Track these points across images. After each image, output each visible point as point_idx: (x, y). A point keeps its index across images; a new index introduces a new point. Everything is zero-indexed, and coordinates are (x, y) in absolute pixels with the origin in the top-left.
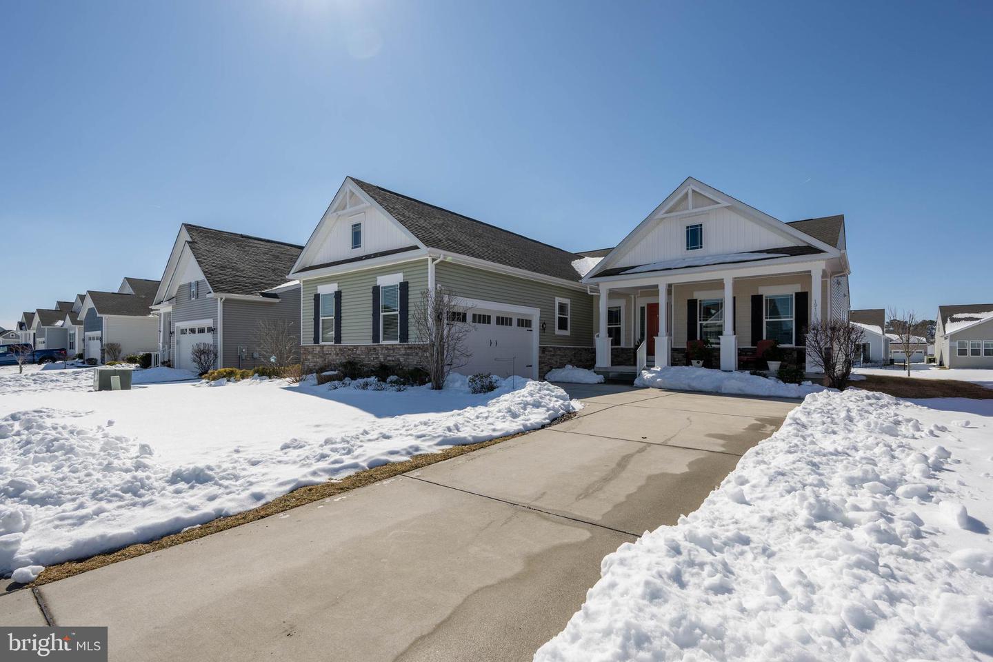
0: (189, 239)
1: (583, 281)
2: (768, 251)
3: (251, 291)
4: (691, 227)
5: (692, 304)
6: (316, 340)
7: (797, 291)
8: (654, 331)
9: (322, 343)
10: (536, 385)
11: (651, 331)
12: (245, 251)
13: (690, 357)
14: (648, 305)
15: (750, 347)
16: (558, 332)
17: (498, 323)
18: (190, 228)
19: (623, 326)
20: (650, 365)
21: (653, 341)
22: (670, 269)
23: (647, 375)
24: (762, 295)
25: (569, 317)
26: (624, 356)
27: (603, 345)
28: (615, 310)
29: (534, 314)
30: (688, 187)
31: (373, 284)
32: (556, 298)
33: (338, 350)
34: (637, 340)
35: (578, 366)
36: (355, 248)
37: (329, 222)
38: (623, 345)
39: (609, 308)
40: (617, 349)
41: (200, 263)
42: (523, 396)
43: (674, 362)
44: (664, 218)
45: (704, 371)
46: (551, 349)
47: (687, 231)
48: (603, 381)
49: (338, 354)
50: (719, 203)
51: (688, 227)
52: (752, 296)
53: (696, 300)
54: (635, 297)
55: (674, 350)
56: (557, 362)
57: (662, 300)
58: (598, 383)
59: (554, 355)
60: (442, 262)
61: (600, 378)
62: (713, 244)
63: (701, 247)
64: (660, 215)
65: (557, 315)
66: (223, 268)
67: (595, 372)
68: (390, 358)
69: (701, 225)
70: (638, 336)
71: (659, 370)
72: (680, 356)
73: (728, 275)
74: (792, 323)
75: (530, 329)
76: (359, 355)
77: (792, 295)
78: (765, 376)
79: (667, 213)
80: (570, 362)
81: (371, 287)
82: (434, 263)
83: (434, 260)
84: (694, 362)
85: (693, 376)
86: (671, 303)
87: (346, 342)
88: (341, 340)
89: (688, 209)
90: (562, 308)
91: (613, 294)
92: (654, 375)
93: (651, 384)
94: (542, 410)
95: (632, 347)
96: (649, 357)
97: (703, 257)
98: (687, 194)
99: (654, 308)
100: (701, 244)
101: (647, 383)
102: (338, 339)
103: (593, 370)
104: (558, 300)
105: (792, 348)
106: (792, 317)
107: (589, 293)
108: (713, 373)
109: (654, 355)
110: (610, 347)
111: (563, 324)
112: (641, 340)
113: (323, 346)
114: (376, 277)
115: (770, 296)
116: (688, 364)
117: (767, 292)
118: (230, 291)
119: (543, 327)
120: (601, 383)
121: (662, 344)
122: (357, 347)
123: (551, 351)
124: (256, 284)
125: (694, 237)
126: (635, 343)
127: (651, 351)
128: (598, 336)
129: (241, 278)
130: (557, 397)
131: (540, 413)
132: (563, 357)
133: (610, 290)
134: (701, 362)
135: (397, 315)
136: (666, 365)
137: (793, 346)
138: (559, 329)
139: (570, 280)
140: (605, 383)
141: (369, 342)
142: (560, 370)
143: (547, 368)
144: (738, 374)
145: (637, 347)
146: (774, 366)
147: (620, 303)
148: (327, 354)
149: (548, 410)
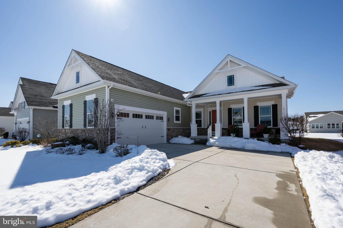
0: (22, 84)
1: (185, 100)
2: (263, 86)
3: (48, 105)
4: (229, 76)
5: (230, 110)
6: (63, 126)
7: (273, 104)
8: (215, 121)
9: (65, 128)
10: (149, 152)
11: (213, 121)
12: (50, 89)
13: (230, 132)
14: (212, 110)
15: (254, 127)
16: (175, 122)
17: (146, 118)
18: (23, 79)
19: (202, 119)
20: (214, 135)
21: (214, 125)
22: (221, 94)
23: (212, 141)
24: (258, 106)
25: (180, 115)
26: (202, 132)
27: (194, 127)
28: (199, 113)
29: (164, 114)
30: (228, 59)
31: (84, 99)
32: (174, 107)
33: (71, 131)
34: (208, 125)
35: (184, 136)
36: (77, 83)
37: (66, 71)
38: (202, 127)
39: (196, 112)
40: (200, 128)
41: (24, 93)
42: (135, 162)
43: (223, 134)
44: (219, 73)
45: (237, 139)
46: (172, 129)
47: (228, 78)
48: (194, 143)
49: (71, 133)
50: (241, 65)
51: (228, 77)
52: (254, 106)
53: (231, 108)
54: (207, 108)
55: (223, 129)
56: (175, 134)
57: (218, 109)
58: (192, 144)
59: (173, 132)
60: (112, 88)
61: (192, 141)
62: (239, 83)
63: (234, 85)
64: (216, 71)
65: (175, 115)
66: (36, 95)
67: (191, 139)
68: (90, 135)
69: (234, 75)
70: (209, 123)
71: (217, 138)
72: (225, 131)
73: (245, 97)
74: (271, 117)
75: (162, 120)
76: (78, 133)
77: (271, 106)
78: (263, 141)
79: (219, 70)
80: (181, 135)
81: (83, 101)
82: (109, 88)
83: (108, 87)
84: (232, 134)
85: (232, 141)
86: (221, 109)
87: (74, 127)
89: (228, 68)
90: (177, 112)
91: (198, 106)
92: (215, 140)
93: (214, 145)
94: (144, 172)
95: (206, 127)
96: (213, 131)
97: (235, 89)
98: (227, 62)
99: (214, 112)
100: (234, 83)
101: (212, 144)
102: (71, 126)
103: (190, 138)
104: (175, 108)
105: (271, 128)
106: (271, 115)
107: (188, 106)
108: (241, 140)
109: (215, 131)
110: (197, 128)
111: (177, 118)
112: (210, 125)
113: (65, 129)
114: (85, 96)
115: (262, 106)
116: (229, 135)
117: (260, 104)
118: (36, 106)
119: (168, 120)
120: (193, 144)
121: (218, 126)
122: (78, 130)
123: (172, 130)
124: (51, 103)
125: (231, 80)
126: (207, 126)
127: (213, 130)
128: (192, 123)
129: (44, 100)
130: (160, 160)
131: (140, 176)
132: (177, 132)
133: (196, 104)
134: (235, 134)
135: (94, 114)
136: (220, 136)
137: (272, 127)
138: (176, 120)
139: (180, 100)
140: (194, 144)
141: (83, 127)
142: (176, 138)
143: (171, 137)
144: (251, 140)
145: (208, 127)
146: (266, 136)
147: (201, 110)
148: (67, 133)
149: (149, 172)
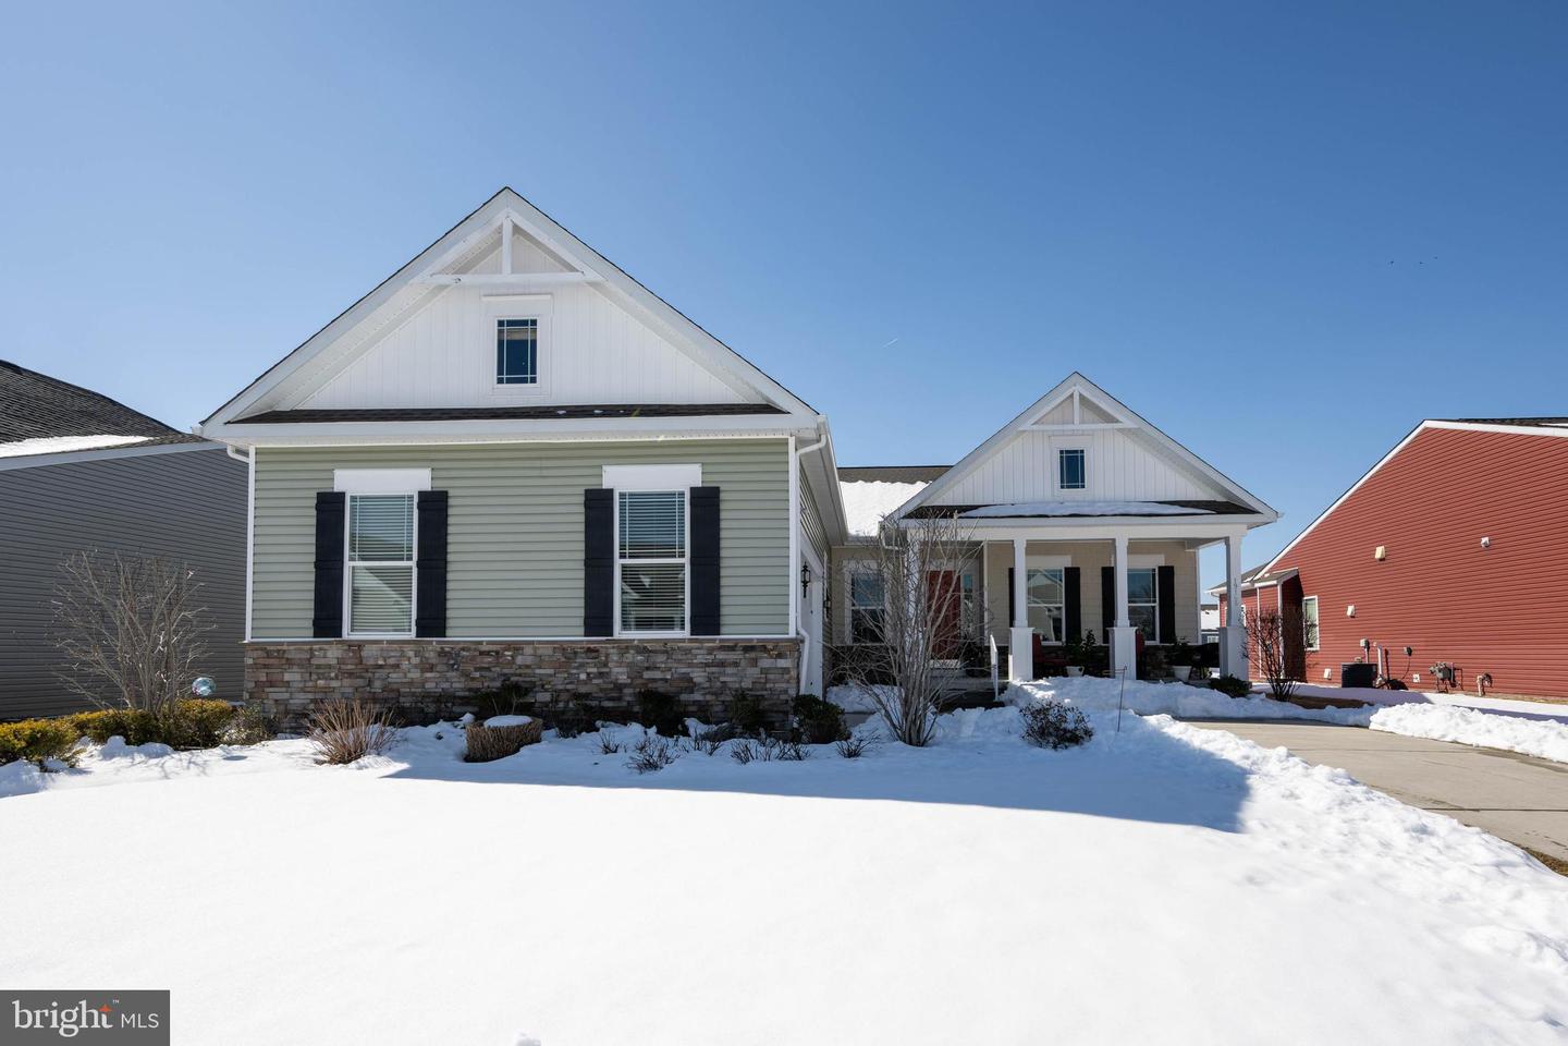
4: (1066, 452)
6: (327, 620)
7: (1160, 565)
30: (1073, 388)
31: (588, 483)
33: (430, 656)
36: (511, 381)
47: (1060, 459)
49: (431, 669)
50: (1119, 422)
51: (1060, 453)
57: (1020, 564)
62: (1103, 480)
63: (1085, 486)
64: (1027, 426)
68: (657, 675)
69: (1080, 451)
73: (1121, 533)
74: (1155, 610)
76: (528, 667)
77: (1154, 570)
79: (1035, 424)
81: (579, 490)
83: (801, 443)
84: (1068, 669)
87: (464, 626)
88: (445, 628)
89: (1073, 423)
97: (1088, 503)
100: (1085, 480)
102: (432, 623)
106: (1156, 602)
113: (357, 644)
114: (595, 466)
121: (1025, 639)
122: (516, 648)
125: (1072, 468)
134: (1083, 669)
135: (683, 566)
136: (1031, 675)
137: (1157, 642)
141: (575, 634)
146: (1183, 670)
148: (378, 669)
